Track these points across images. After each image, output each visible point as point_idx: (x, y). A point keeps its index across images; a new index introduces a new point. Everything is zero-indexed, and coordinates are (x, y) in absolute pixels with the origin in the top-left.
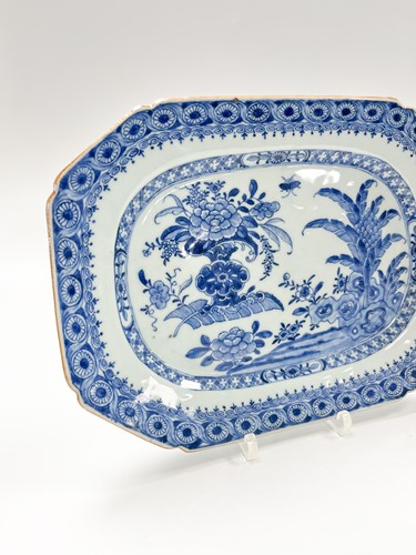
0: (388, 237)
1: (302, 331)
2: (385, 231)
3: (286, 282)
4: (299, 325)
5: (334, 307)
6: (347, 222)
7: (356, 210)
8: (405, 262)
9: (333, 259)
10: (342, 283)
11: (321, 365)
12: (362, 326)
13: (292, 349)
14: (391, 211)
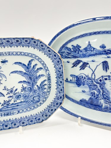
0: (39, 76)
1: (11, 103)
2: (38, 74)
3: (5, 89)
4: (10, 101)
5: (22, 95)
6: (24, 71)
7: (28, 68)
8: (46, 83)
9: (20, 82)
10: (24, 89)
11: (17, 112)
12: (32, 101)
13: (8, 107)
14: (40, 68)
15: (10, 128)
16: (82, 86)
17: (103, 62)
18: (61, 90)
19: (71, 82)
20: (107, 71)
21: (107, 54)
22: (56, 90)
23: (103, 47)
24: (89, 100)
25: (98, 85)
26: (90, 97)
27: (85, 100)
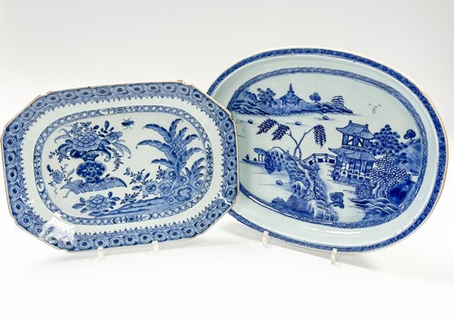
0: (191, 150)
1: (138, 198)
2: (189, 147)
3: (128, 172)
4: (136, 195)
5: (157, 186)
6: (163, 142)
7: (169, 135)
8: (203, 163)
9: (156, 161)
10: (161, 174)
11: (149, 217)
12: (175, 197)
13: (132, 207)
14: (193, 135)
15: (136, 243)
16: (276, 172)
17: (315, 128)
18: (232, 179)
19: (255, 163)
20: (322, 145)
21: (322, 111)
22: (222, 179)
23: (316, 97)
24: (289, 200)
25: (306, 171)
26: (291, 194)
27: (282, 201)
